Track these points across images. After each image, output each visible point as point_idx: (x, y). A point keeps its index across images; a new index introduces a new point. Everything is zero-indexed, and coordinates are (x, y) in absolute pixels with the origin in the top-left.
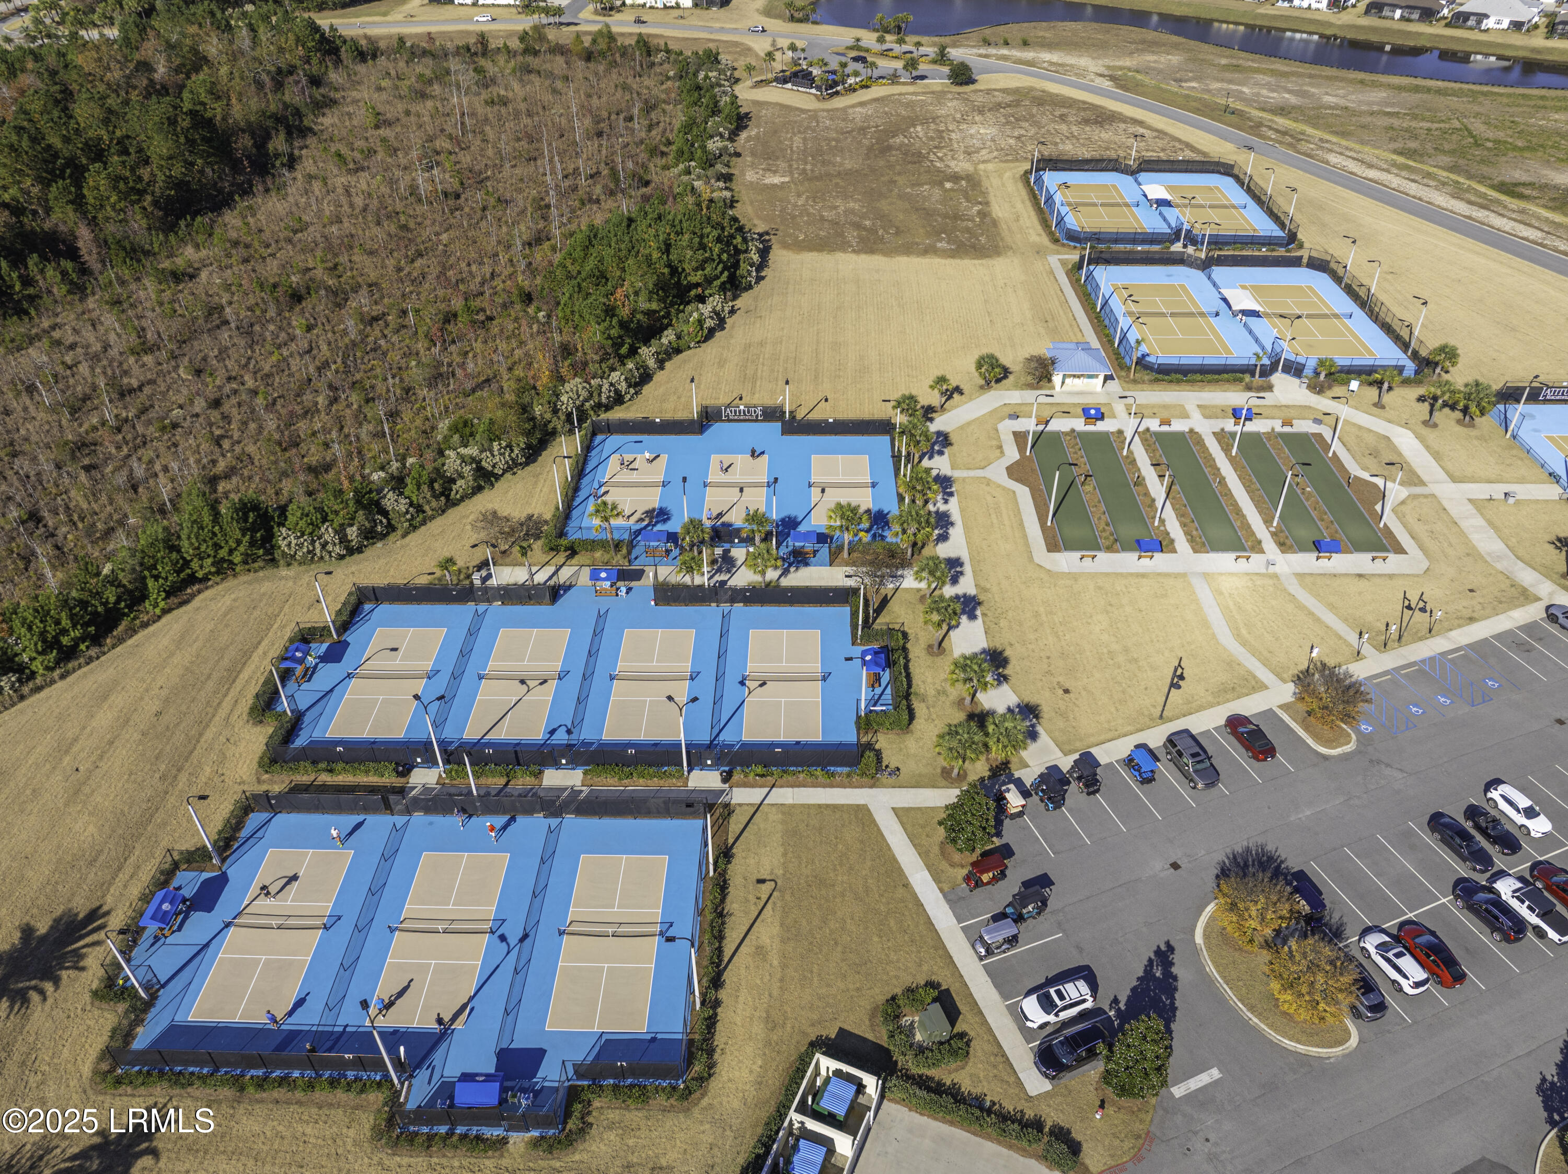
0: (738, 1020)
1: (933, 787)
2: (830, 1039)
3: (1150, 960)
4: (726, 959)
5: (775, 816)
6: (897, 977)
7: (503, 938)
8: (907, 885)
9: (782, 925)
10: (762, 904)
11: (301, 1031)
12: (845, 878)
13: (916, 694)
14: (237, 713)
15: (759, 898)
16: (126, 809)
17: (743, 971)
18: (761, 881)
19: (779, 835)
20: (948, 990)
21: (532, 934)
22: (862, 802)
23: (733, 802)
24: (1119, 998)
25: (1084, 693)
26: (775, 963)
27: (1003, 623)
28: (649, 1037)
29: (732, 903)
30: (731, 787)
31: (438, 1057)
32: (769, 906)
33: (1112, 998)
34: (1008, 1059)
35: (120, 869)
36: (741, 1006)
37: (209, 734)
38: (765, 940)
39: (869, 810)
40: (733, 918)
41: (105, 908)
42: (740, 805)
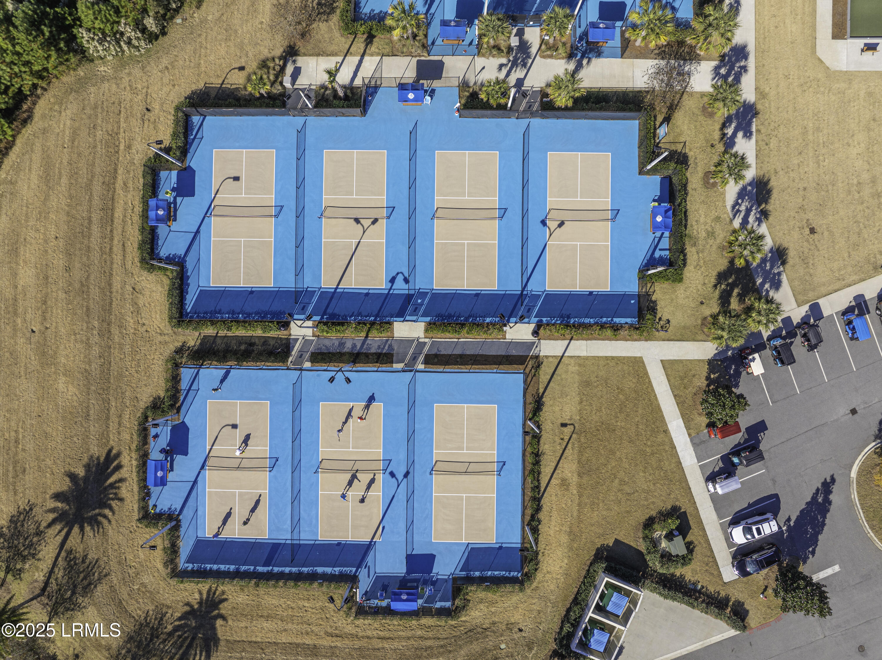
0: (552, 532)
1: (694, 340)
2: (609, 546)
3: (818, 490)
4: (542, 489)
5: (573, 368)
6: (653, 503)
7: (392, 474)
8: (666, 432)
9: (579, 462)
10: (565, 444)
11: (280, 544)
12: (623, 424)
13: (690, 237)
14: (129, 257)
15: (562, 439)
16: (87, 367)
17: (554, 498)
18: (564, 425)
19: (576, 385)
20: (685, 513)
21: (411, 471)
22: (638, 355)
23: (542, 354)
24: (791, 517)
25: (826, 234)
26: (575, 492)
27: (773, 143)
28: (497, 546)
29: (545, 444)
30: (539, 340)
31: (370, 559)
32: (570, 446)
33: (787, 517)
34: (715, 560)
35: (108, 418)
36: (553, 523)
37: (117, 285)
38: (568, 474)
39: (643, 362)
40: (545, 456)
41: (114, 452)
42: (547, 357)
